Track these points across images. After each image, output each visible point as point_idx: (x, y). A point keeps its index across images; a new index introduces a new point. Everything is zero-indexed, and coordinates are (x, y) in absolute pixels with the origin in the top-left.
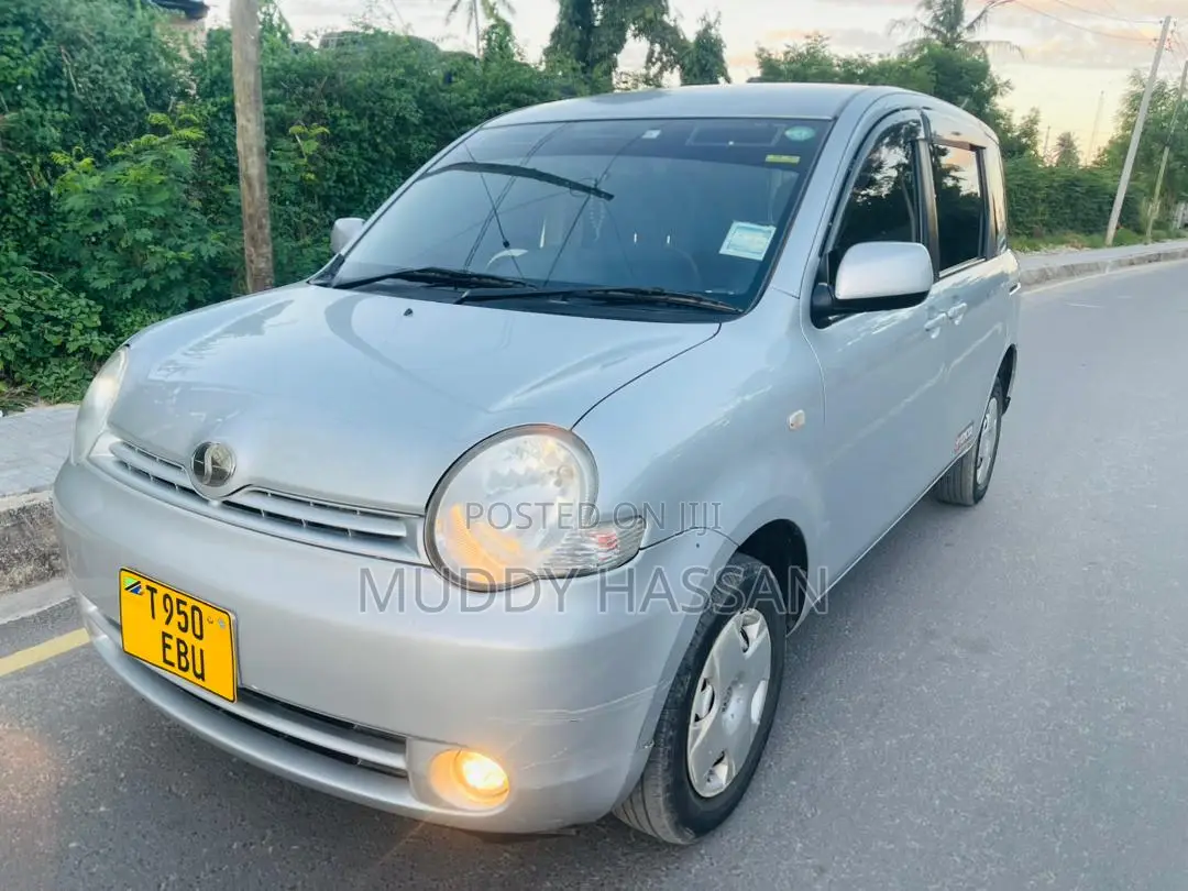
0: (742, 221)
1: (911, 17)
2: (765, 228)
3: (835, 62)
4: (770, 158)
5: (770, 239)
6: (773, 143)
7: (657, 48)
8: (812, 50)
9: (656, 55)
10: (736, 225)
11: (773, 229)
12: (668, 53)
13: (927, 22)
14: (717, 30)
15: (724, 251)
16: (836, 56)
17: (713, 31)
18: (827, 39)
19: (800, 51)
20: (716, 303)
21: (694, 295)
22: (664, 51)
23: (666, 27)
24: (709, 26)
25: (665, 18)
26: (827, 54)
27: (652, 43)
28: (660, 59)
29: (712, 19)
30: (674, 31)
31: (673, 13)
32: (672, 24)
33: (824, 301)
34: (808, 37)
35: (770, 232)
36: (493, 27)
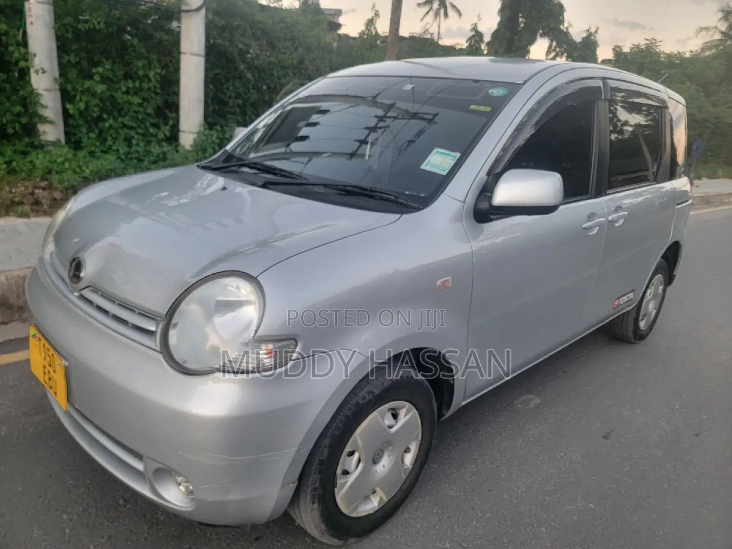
0: (441, 148)
1: (713, 25)
2: (454, 154)
3: (662, 55)
4: (473, 107)
5: (455, 161)
6: (478, 98)
7: (554, 44)
8: (649, 48)
9: (553, 48)
10: (436, 150)
11: (458, 155)
12: (561, 47)
13: (723, 29)
14: (595, 37)
15: (423, 167)
16: (663, 52)
17: (593, 38)
18: (660, 41)
19: (641, 48)
20: (407, 201)
21: (394, 194)
22: (558, 45)
23: (561, 31)
24: (590, 35)
25: (562, 27)
26: (658, 50)
27: (552, 41)
28: (555, 50)
29: (593, 31)
30: (566, 34)
31: (566, 24)
32: (565, 30)
33: (484, 206)
34: (647, 40)
35: (456, 157)
36: (473, 36)
